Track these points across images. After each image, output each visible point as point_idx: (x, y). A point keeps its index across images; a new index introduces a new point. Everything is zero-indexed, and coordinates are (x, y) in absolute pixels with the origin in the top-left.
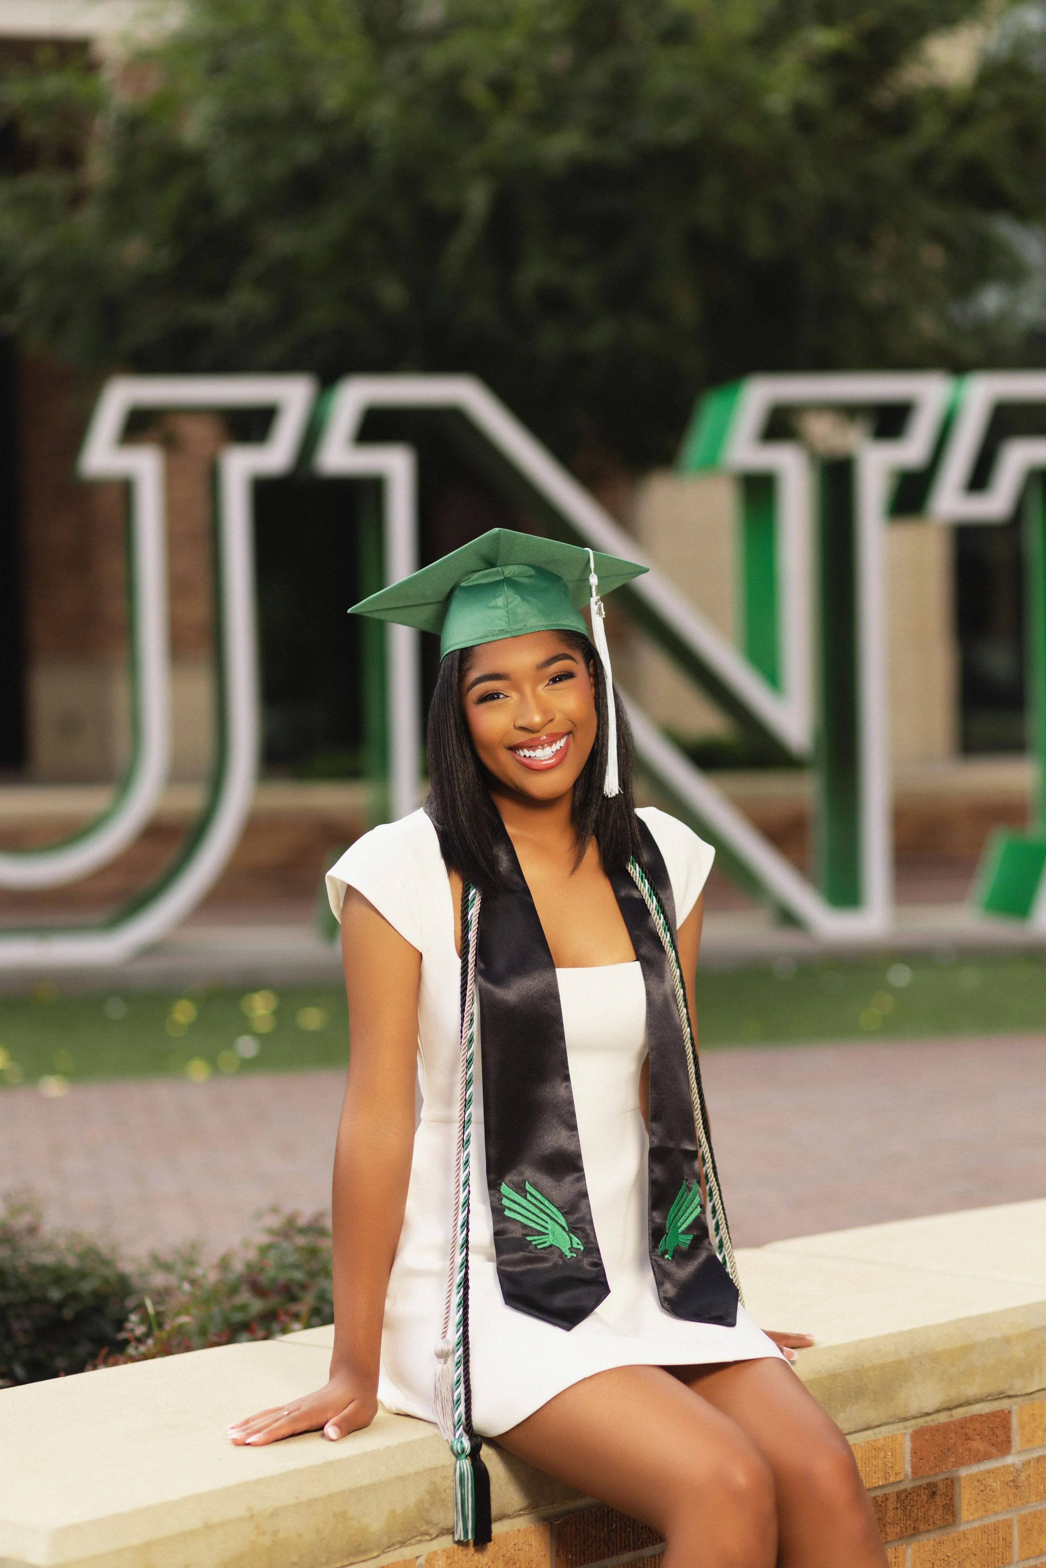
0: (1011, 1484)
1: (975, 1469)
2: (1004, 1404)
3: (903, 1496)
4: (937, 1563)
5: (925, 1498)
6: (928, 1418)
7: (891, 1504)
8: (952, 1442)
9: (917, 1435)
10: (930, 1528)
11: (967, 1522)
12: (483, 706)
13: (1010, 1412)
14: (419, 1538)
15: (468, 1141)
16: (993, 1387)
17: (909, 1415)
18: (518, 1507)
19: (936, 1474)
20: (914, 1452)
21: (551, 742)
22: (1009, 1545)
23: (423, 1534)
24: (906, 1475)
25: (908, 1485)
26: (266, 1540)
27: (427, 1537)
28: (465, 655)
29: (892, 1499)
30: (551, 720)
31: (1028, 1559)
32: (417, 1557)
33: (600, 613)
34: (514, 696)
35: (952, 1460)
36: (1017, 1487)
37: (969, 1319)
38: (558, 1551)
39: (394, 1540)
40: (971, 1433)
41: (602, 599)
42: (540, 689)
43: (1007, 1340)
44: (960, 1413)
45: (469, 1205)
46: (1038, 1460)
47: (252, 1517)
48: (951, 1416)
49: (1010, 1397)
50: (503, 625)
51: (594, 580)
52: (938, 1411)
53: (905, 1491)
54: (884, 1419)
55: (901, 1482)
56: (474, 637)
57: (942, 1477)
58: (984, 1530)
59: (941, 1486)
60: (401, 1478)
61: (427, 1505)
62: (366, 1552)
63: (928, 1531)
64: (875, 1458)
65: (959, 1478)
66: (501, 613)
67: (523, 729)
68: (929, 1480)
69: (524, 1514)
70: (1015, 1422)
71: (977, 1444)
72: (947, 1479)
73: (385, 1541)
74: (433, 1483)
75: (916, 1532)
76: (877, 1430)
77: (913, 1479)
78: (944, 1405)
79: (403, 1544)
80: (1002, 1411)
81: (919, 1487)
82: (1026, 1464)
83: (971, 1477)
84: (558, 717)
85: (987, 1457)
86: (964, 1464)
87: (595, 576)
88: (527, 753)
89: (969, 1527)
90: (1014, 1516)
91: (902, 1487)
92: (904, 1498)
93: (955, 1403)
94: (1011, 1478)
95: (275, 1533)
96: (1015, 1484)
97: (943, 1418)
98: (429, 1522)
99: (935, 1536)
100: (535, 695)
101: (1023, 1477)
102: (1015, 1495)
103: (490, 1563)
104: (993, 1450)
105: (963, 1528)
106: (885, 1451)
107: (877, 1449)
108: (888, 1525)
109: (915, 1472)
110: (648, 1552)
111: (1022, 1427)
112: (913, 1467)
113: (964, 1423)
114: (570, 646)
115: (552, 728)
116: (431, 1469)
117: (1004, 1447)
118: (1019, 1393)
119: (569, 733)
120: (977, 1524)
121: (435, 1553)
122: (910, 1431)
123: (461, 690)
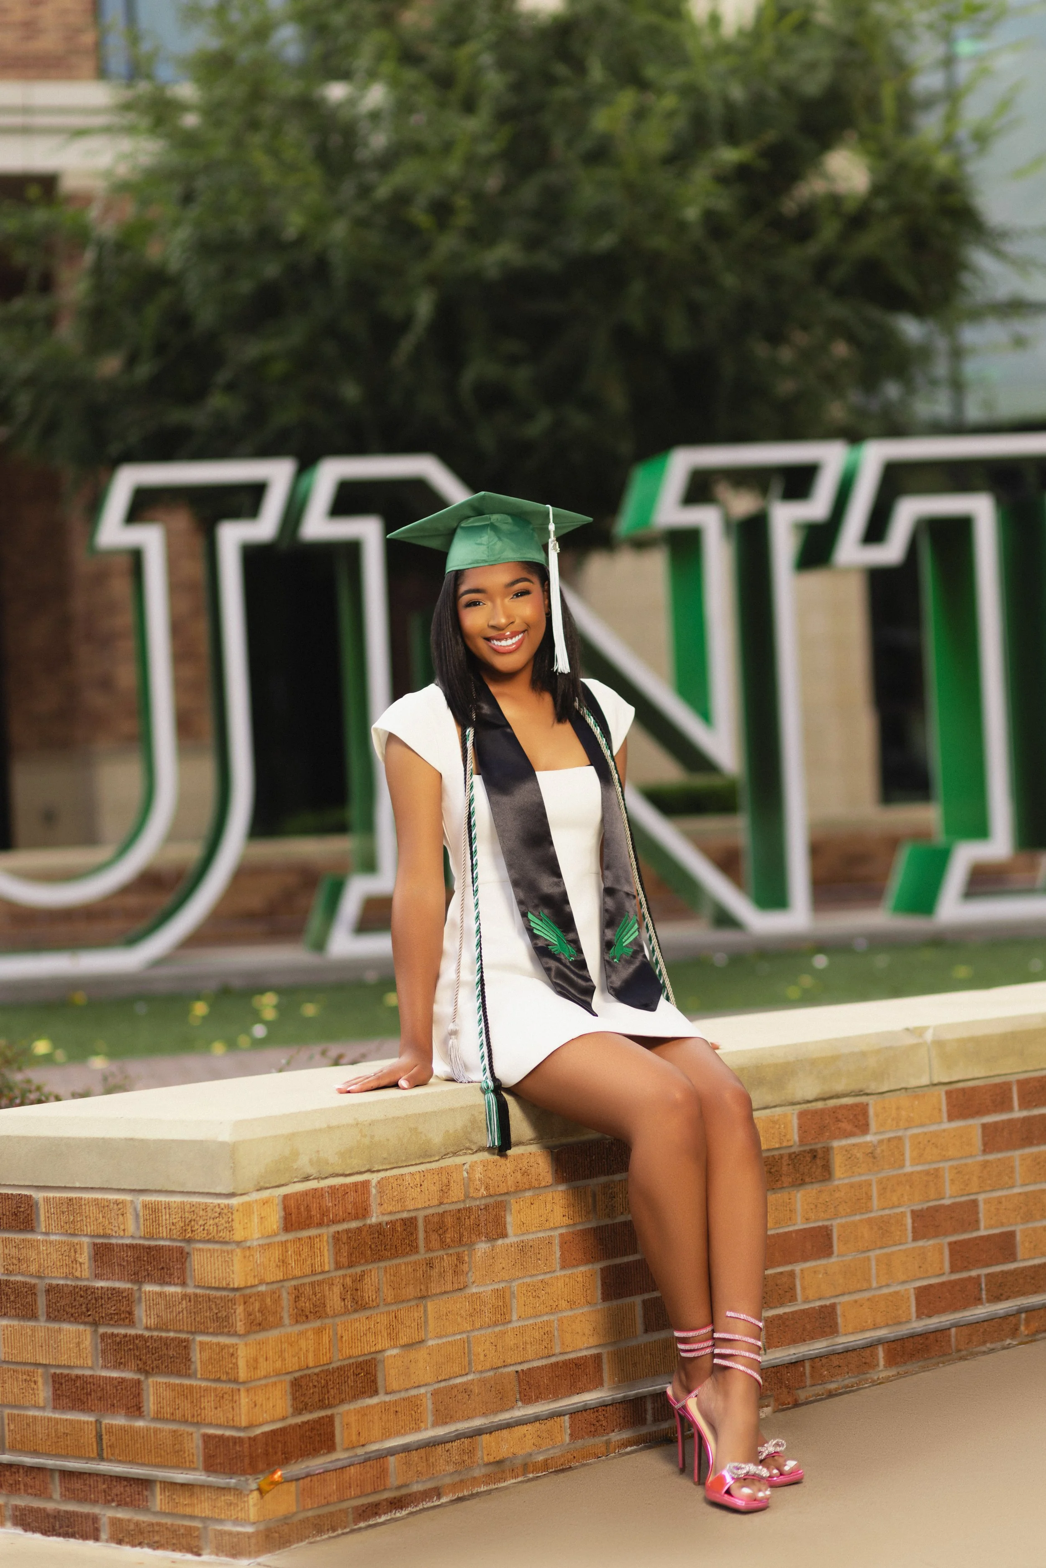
0: (870, 1155)
1: (844, 1142)
2: (864, 1099)
3: (793, 1156)
4: (819, 1205)
5: (809, 1159)
6: (809, 1105)
7: (785, 1162)
8: (827, 1122)
9: (802, 1115)
10: (813, 1180)
11: (840, 1179)
12: (469, 609)
13: (867, 1105)
14: (464, 1151)
15: (477, 890)
16: (854, 1086)
17: (796, 1100)
18: (529, 1138)
19: (816, 1143)
20: (800, 1127)
21: (512, 636)
22: (870, 1198)
23: (468, 1149)
24: (795, 1142)
25: (795, 1149)
26: (367, 1141)
27: (470, 1151)
28: (459, 575)
29: (786, 1158)
30: (512, 623)
31: (884, 1209)
32: (464, 1164)
33: (555, 549)
34: (489, 604)
35: (827, 1134)
36: (874, 1158)
37: (836, 1040)
38: (556, 1170)
39: (449, 1151)
40: (840, 1117)
41: (558, 539)
42: (507, 600)
43: (863, 1054)
44: (832, 1103)
45: (480, 932)
46: (889, 1140)
47: (357, 1124)
48: (826, 1104)
49: (867, 1094)
50: (485, 557)
51: (552, 527)
52: (816, 1100)
53: (794, 1153)
54: (778, 1102)
55: (791, 1146)
56: (465, 563)
57: (820, 1146)
58: (852, 1186)
59: (820, 1152)
60: (453, 1110)
61: (469, 1130)
62: (431, 1156)
63: (812, 1183)
64: (773, 1128)
65: (832, 1148)
66: (483, 548)
67: (493, 627)
68: (811, 1148)
69: (533, 1144)
70: (871, 1112)
71: (845, 1125)
72: (824, 1147)
73: (443, 1151)
74: (473, 1115)
75: (803, 1183)
76: (773, 1110)
77: (800, 1146)
78: (821, 1096)
79: (455, 1154)
80: (862, 1104)
81: (804, 1151)
82: (881, 1142)
83: (842, 1148)
84: (518, 621)
85: (851, 1135)
86: (835, 1138)
87: (553, 525)
88: (496, 643)
89: (840, 1182)
90: (873, 1178)
91: (793, 1150)
92: (794, 1158)
93: (828, 1095)
94: (870, 1151)
95: (372, 1137)
96: (872, 1155)
97: (820, 1105)
98: (471, 1141)
99: (817, 1187)
100: (504, 606)
101: (878, 1150)
102: (874, 1163)
103: (512, 1173)
104: (855, 1129)
105: (836, 1183)
106: (780, 1125)
107: (774, 1122)
108: (783, 1176)
109: (801, 1141)
110: (617, 1177)
111: (877, 1115)
112: (799, 1137)
113: (835, 1110)
114: (529, 572)
115: (513, 628)
116: (470, 1106)
117: (864, 1128)
118: (874, 1092)
119: (524, 632)
120: (846, 1181)
121: (476, 1162)
122: (796, 1112)
123: (455, 596)
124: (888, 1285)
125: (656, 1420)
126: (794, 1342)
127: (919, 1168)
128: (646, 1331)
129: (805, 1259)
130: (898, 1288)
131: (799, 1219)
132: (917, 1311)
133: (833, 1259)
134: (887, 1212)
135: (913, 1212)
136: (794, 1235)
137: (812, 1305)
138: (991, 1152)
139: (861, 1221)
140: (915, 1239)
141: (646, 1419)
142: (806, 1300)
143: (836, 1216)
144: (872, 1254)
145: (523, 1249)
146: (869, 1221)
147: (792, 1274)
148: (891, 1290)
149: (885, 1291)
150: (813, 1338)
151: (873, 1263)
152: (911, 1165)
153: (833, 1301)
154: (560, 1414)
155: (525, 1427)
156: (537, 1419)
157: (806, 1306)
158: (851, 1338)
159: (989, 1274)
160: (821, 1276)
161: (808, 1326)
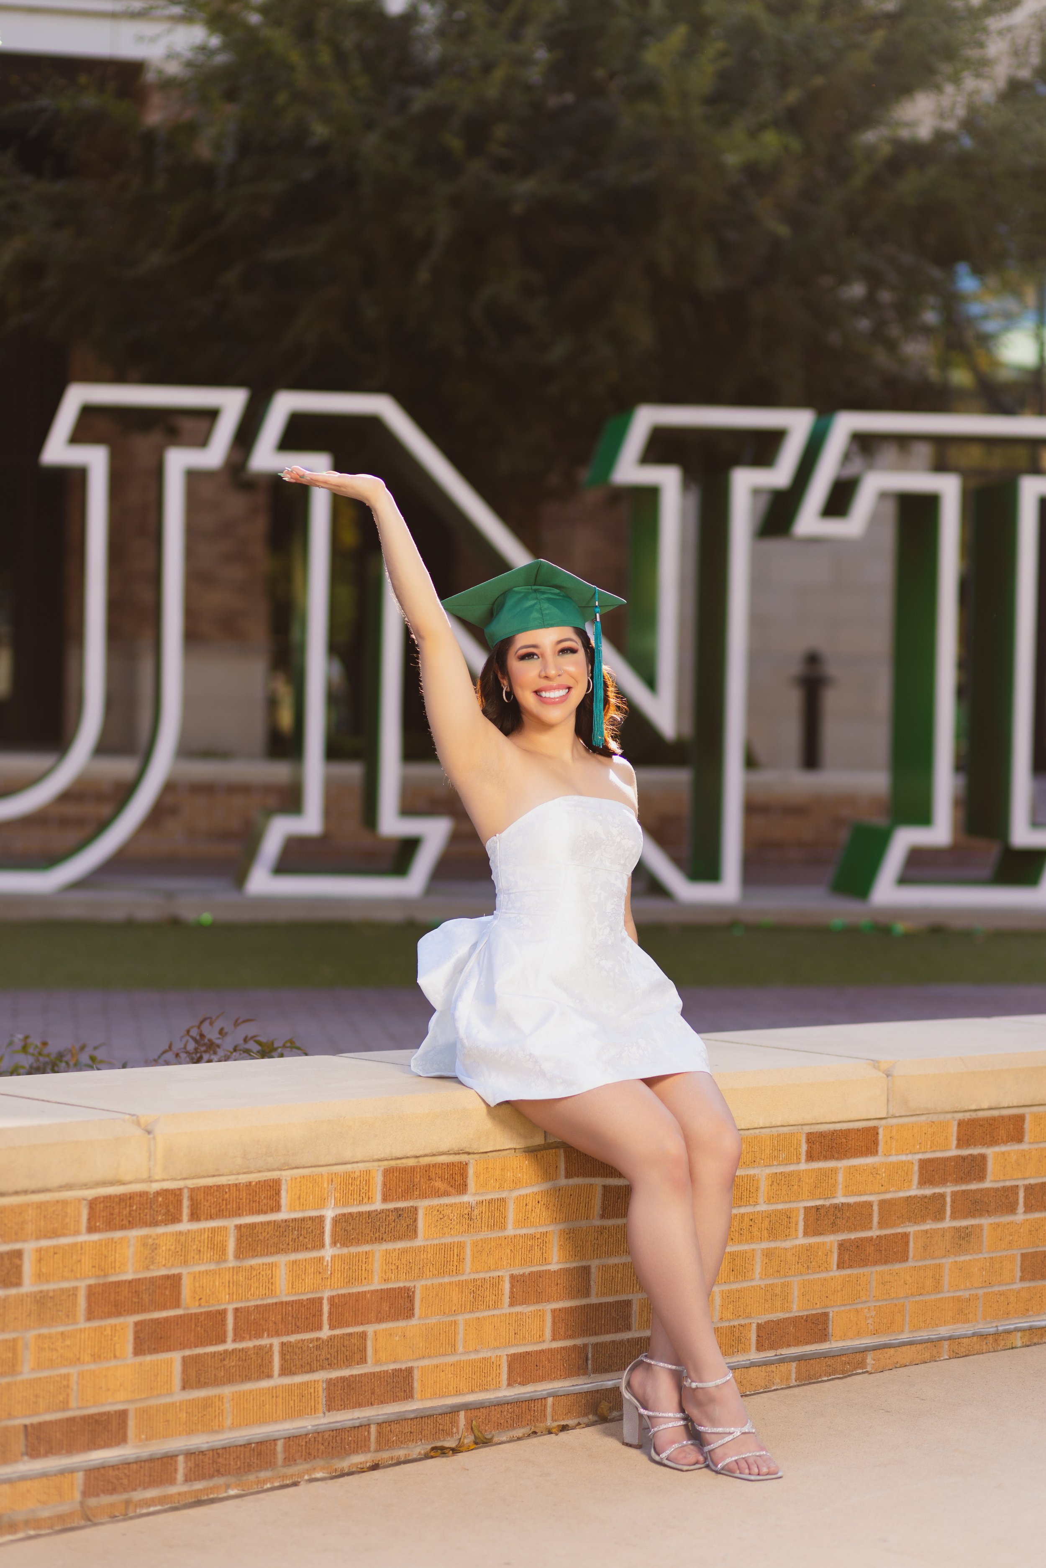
0: (466, 1216)
1: (433, 1202)
2: (463, 1158)
5: (393, 1218)
6: (399, 1162)
7: (365, 1219)
8: (417, 1179)
9: (388, 1172)
10: (396, 1239)
11: (424, 1238)
13: (467, 1164)
16: (455, 1145)
17: (383, 1157)
19: (402, 1202)
20: (385, 1184)
22: (462, 1260)
24: (377, 1200)
25: (378, 1207)
29: (366, 1215)
31: (478, 1272)
35: (416, 1193)
36: (471, 1219)
40: (433, 1175)
44: (426, 1161)
46: (490, 1202)
48: (418, 1162)
49: (469, 1153)
52: (408, 1157)
53: (376, 1211)
54: (362, 1158)
55: (372, 1204)
57: (406, 1204)
58: (441, 1247)
59: (406, 1212)
64: (352, 1184)
65: (418, 1208)
68: (396, 1206)
70: (471, 1171)
71: (438, 1184)
72: (411, 1206)
75: (383, 1241)
76: (355, 1165)
77: (383, 1204)
80: (461, 1163)
81: (388, 1210)
82: (479, 1203)
83: (428, 1208)
85: (446, 1194)
86: (426, 1197)
89: (425, 1242)
90: (467, 1240)
91: (373, 1208)
92: (375, 1216)
94: (466, 1212)
96: (468, 1216)
97: (411, 1162)
99: (400, 1246)
101: (476, 1211)
102: (469, 1225)
104: (451, 1190)
105: (419, 1241)
106: (360, 1181)
107: (354, 1178)
109: (385, 1199)
111: (477, 1175)
112: (383, 1195)
113: (429, 1168)
117: (461, 1188)
118: (476, 1152)
120: (432, 1241)
122: (383, 1168)
124: (476, 1351)
125: (187, 1480)
126: (359, 1405)
127: (524, 1231)
128: (184, 1388)
129: (380, 1320)
130: (489, 1354)
131: (376, 1279)
132: (509, 1379)
133: (414, 1322)
134: (482, 1275)
135: (512, 1277)
136: (368, 1296)
137: (384, 1368)
138: (609, 1218)
139: (451, 1283)
140: (511, 1305)
141: (175, 1479)
142: (378, 1362)
143: (421, 1276)
144: (460, 1318)
145: (42, 1300)
146: (460, 1284)
147: (363, 1336)
148: (481, 1355)
149: (473, 1356)
150: (382, 1403)
151: (461, 1328)
152: (515, 1228)
153: (410, 1364)
154: (72, 1471)
155: (29, 1483)
156: (45, 1475)
157: (377, 1369)
158: (429, 1404)
159: (597, 1344)
160: (397, 1338)
161: (377, 1390)
